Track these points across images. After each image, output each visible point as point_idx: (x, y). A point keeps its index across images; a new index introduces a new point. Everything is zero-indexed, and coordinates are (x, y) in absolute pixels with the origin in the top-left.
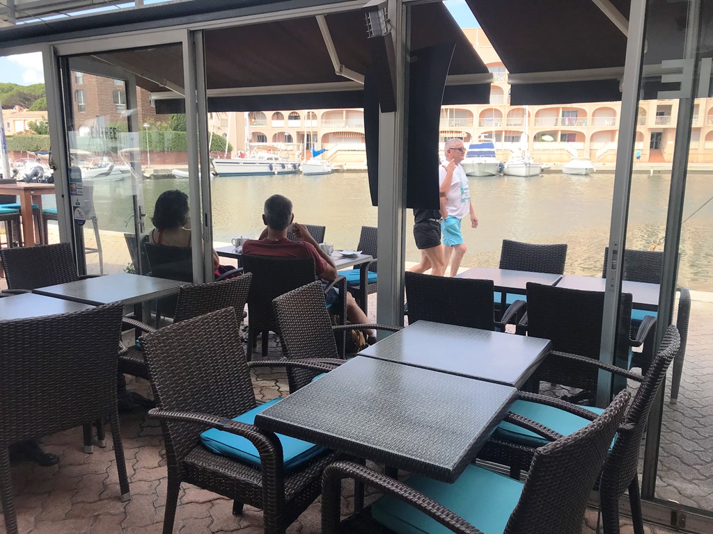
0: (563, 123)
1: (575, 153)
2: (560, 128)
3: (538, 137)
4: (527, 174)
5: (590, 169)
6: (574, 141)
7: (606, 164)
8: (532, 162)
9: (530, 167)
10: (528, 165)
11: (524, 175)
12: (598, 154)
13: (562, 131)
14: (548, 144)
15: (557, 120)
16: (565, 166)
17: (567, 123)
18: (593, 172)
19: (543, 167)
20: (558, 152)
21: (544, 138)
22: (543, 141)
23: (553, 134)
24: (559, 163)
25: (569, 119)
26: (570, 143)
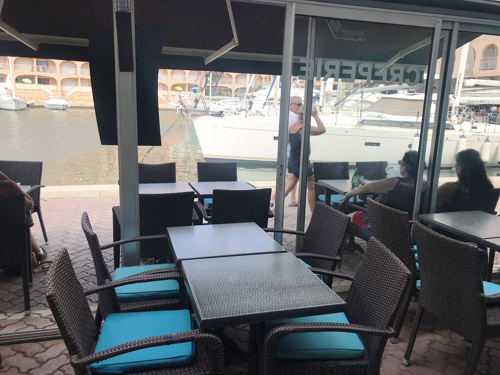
0: (38, 70)
1: (51, 93)
2: (36, 73)
3: (18, 80)
4: (17, 109)
5: (65, 105)
6: (49, 84)
7: (76, 102)
8: (18, 98)
9: (18, 103)
10: (16, 101)
11: (14, 108)
12: (68, 94)
13: (38, 76)
14: (28, 85)
15: (32, 67)
16: (46, 103)
17: (41, 70)
18: (68, 108)
19: (29, 103)
20: (38, 92)
21: (24, 80)
22: (23, 82)
23: (31, 78)
24: (40, 101)
25: (42, 67)
26: (46, 85)
